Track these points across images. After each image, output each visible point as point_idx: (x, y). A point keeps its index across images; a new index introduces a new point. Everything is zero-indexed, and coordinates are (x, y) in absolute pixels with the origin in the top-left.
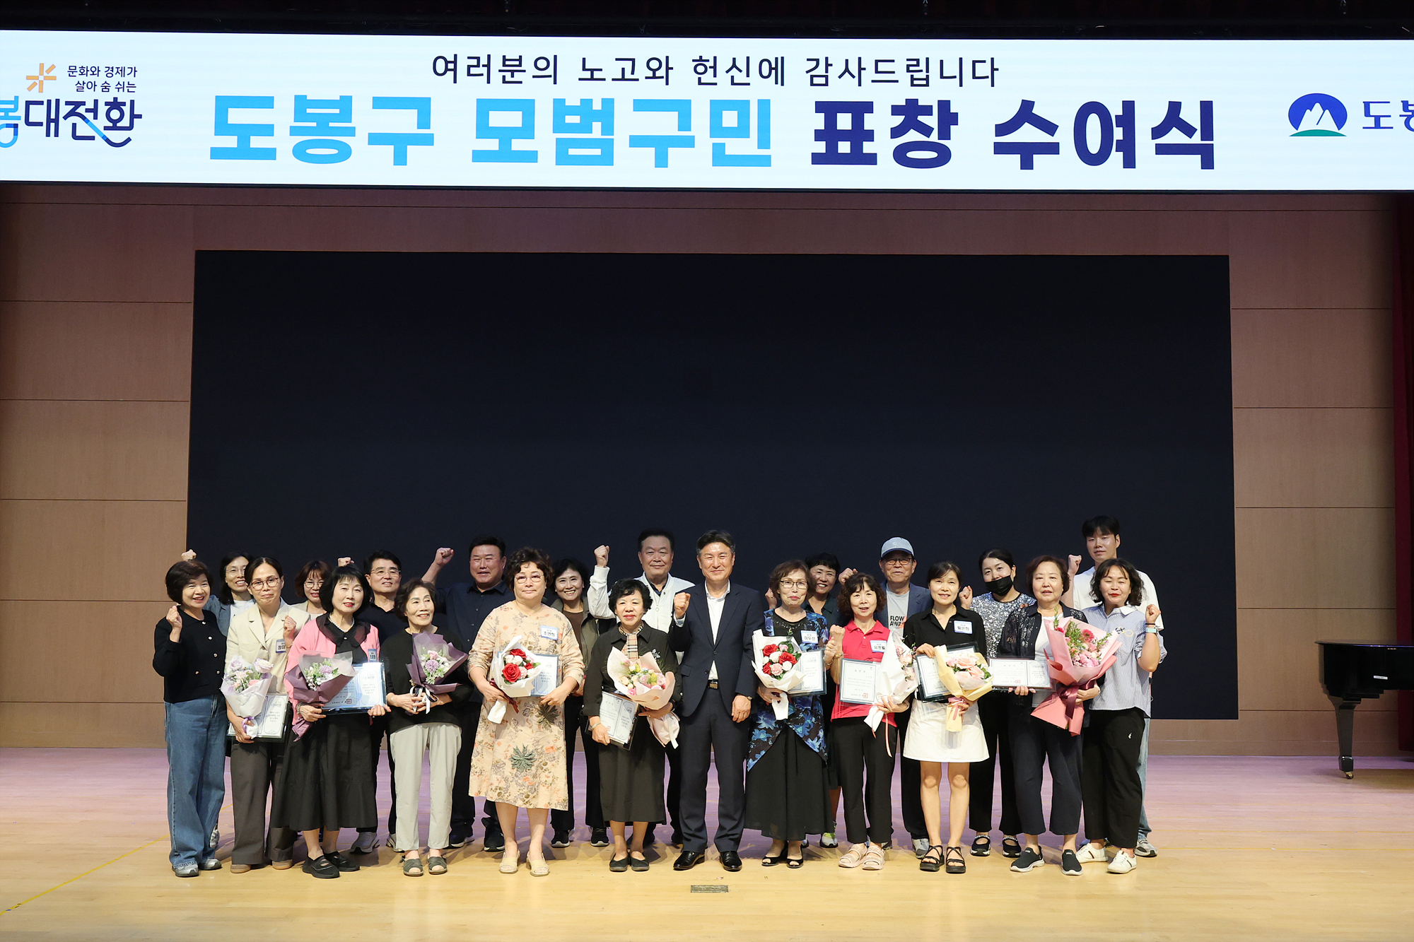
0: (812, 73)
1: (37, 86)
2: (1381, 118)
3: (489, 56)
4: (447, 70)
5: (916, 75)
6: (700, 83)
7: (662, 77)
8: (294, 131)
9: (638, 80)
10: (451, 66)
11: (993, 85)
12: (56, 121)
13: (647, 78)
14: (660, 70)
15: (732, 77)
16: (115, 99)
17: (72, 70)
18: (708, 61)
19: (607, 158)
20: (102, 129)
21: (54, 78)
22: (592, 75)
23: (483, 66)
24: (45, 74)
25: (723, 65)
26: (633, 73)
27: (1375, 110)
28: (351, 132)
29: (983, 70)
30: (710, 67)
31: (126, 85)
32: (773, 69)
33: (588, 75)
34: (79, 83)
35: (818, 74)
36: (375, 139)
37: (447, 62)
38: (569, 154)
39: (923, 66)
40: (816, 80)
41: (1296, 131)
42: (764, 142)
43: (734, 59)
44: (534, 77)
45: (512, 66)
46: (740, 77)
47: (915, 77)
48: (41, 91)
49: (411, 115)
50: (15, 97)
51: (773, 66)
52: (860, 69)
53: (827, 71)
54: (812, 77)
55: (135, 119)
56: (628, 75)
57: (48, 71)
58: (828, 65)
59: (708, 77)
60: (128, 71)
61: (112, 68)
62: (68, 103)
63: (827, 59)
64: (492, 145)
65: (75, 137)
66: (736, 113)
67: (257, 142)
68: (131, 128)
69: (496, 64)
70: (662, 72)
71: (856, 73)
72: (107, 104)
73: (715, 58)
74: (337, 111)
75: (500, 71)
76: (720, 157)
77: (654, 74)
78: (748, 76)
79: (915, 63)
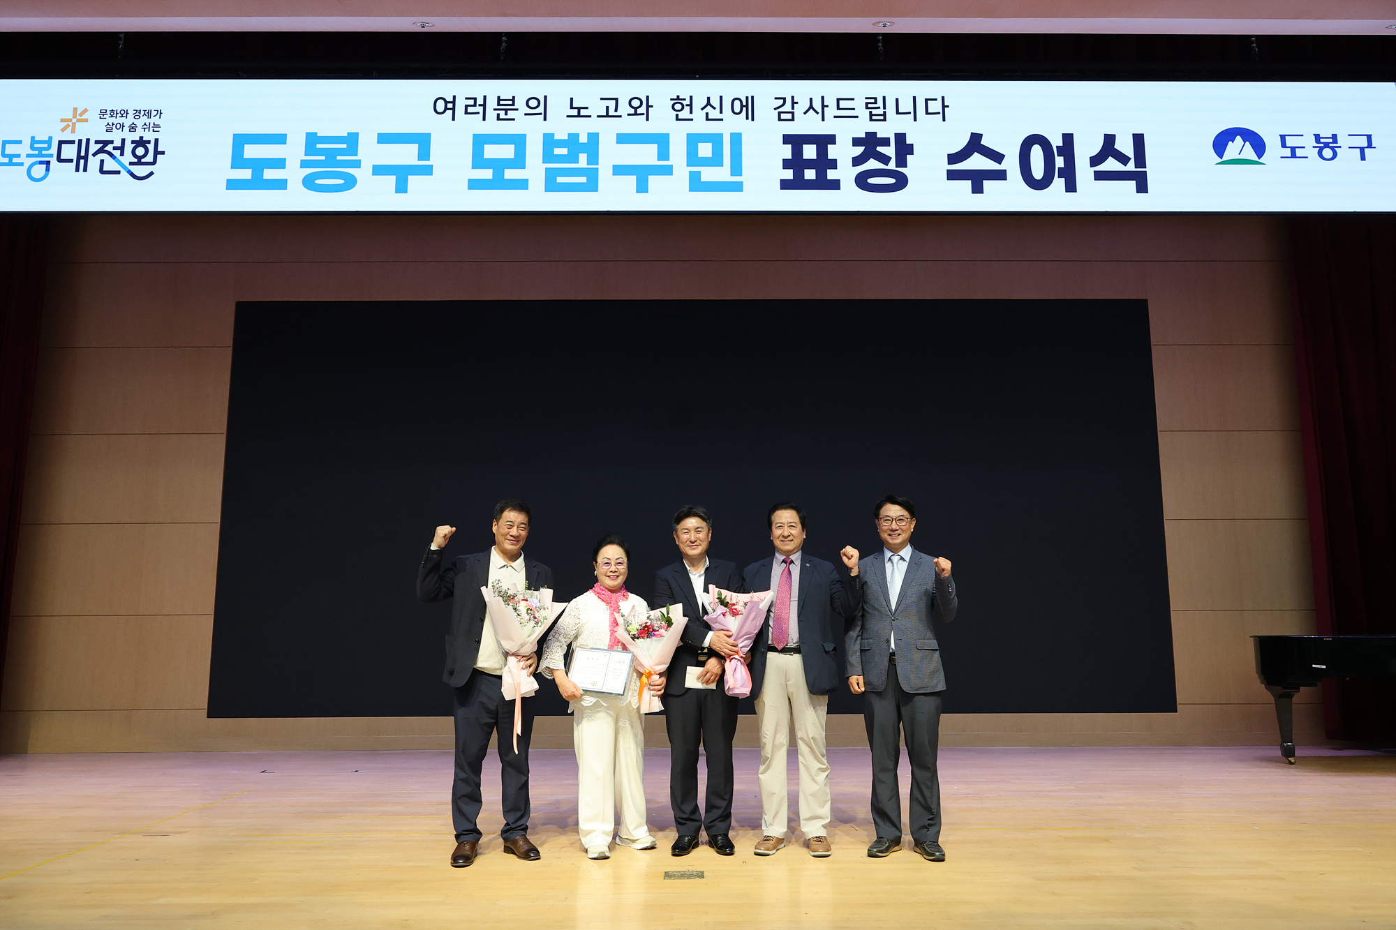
0: (780, 110)
1: (69, 129)
2: (1297, 149)
3: (485, 97)
4: (446, 109)
5: (874, 112)
6: (677, 119)
7: (643, 114)
8: (304, 164)
9: (620, 116)
10: (451, 105)
11: (944, 120)
12: (86, 158)
13: (629, 115)
14: (641, 108)
15: (707, 114)
16: (141, 138)
17: (103, 113)
18: (685, 100)
19: (592, 185)
20: (127, 164)
21: (86, 120)
22: (579, 112)
23: (480, 105)
24: (78, 117)
25: (699, 103)
26: (616, 110)
27: (1290, 142)
28: (357, 164)
29: (935, 106)
30: (687, 105)
31: (152, 125)
32: (744, 106)
33: (575, 112)
34: (108, 124)
35: (785, 110)
36: (378, 170)
37: (446, 102)
38: (558, 181)
39: (880, 103)
40: (783, 116)
41: (1220, 160)
42: (736, 169)
43: (708, 98)
44: (526, 114)
45: (506, 106)
46: (714, 114)
47: (873, 113)
48: (73, 131)
49: (414, 148)
50: (49, 137)
51: (744, 104)
52: (823, 106)
53: (793, 108)
54: (780, 113)
55: (158, 156)
56: (612, 112)
57: (81, 115)
58: (794, 103)
59: (685, 114)
60: (154, 113)
61: (140, 111)
62: (97, 142)
63: (793, 97)
64: (487, 174)
65: (102, 171)
66: (710, 145)
67: (269, 174)
68: (154, 163)
69: (492, 103)
70: (643, 110)
71: (820, 111)
72: (133, 142)
73: (691, 97)
74: (344, 146)
75: (495, 110)
76: (696, 184)
77: (636, 111)
78: (721, 112)
79: (873, 101)
